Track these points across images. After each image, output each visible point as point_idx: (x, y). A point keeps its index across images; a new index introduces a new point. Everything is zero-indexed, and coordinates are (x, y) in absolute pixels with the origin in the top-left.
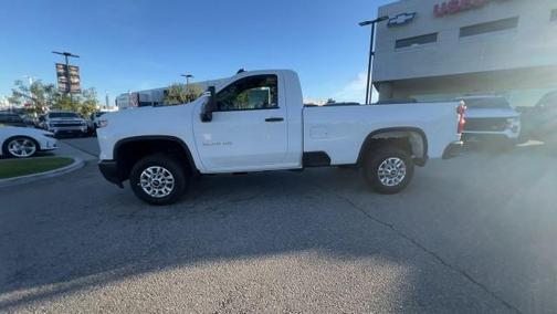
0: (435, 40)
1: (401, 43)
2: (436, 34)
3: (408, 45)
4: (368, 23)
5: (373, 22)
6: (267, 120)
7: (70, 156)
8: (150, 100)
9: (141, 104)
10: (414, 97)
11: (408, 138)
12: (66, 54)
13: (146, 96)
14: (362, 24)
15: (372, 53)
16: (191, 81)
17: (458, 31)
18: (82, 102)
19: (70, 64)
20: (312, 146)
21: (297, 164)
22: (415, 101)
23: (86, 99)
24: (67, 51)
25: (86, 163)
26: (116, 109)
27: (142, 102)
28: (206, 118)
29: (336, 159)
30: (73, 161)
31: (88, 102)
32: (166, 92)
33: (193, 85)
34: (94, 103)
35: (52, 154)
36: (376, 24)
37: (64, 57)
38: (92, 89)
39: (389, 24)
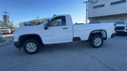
0: (104, 6)
1: (95, 7)
2: (104, 5)
3: (97, 8)
4: (85, 2)
5: (87, 2)
6: (63, 29)
7: (6, 39)
8: (28, 24)
9: (25, 25)
10: (99, 21)
11: (101, 32)
12: (6, 13)
13: (27, 23)
14: (84, 3)
15: (87, 10)
16: (39, 19)
17: (110, 4)
18: (9, 25)
19: (6, 15)
20: (76, 35)
21: (71, 41)
22: (99, 23)
23: (10, 24)
24: (6, 12)
25: (10, 41)
26: (19, 26)
27: (26, 24)
28: (46, 28)
29: (82, 39)
30: (6, 41)
31: (11, 25)
32: (32, 22)
33: (40, 20)
34: (12, 25)
35: (1, 39)
36: (88, 2)
37: (5, 13)
38: (12, 21)
39: (91, 2)
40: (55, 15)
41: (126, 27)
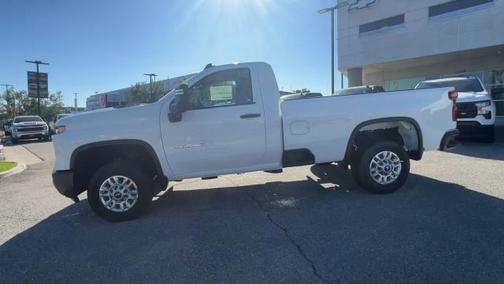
3: (379, 28)
4: (329, 9)
5: (332, 9)
6: (242, 117)
9: (108, 105)
11: (396, 129)
12: (37, 63)
16: (157, 79)
17: (427, 11)
18: (48, 106)
19: (40, 71)
21: (276, 165)
23: (52, 103)
24: (39, 60)
25: (29, 167)
27: (111, 101)
28: (175, 116)
29: (320, 157)
31: (54, 106)
36: (335, 11)
37: (35, 65)
38: (59, 93)
39: (349, 10)
40: (209, 66)
41: (484, 104)
